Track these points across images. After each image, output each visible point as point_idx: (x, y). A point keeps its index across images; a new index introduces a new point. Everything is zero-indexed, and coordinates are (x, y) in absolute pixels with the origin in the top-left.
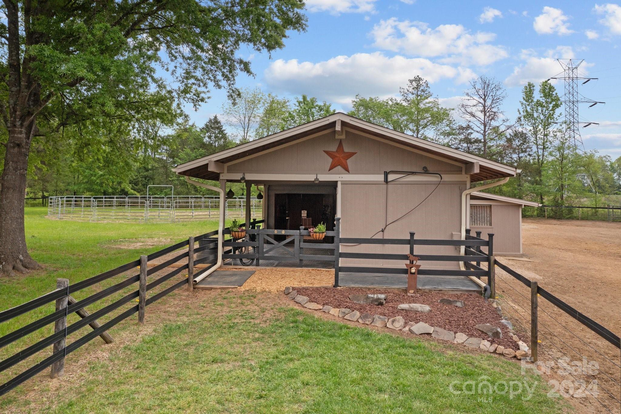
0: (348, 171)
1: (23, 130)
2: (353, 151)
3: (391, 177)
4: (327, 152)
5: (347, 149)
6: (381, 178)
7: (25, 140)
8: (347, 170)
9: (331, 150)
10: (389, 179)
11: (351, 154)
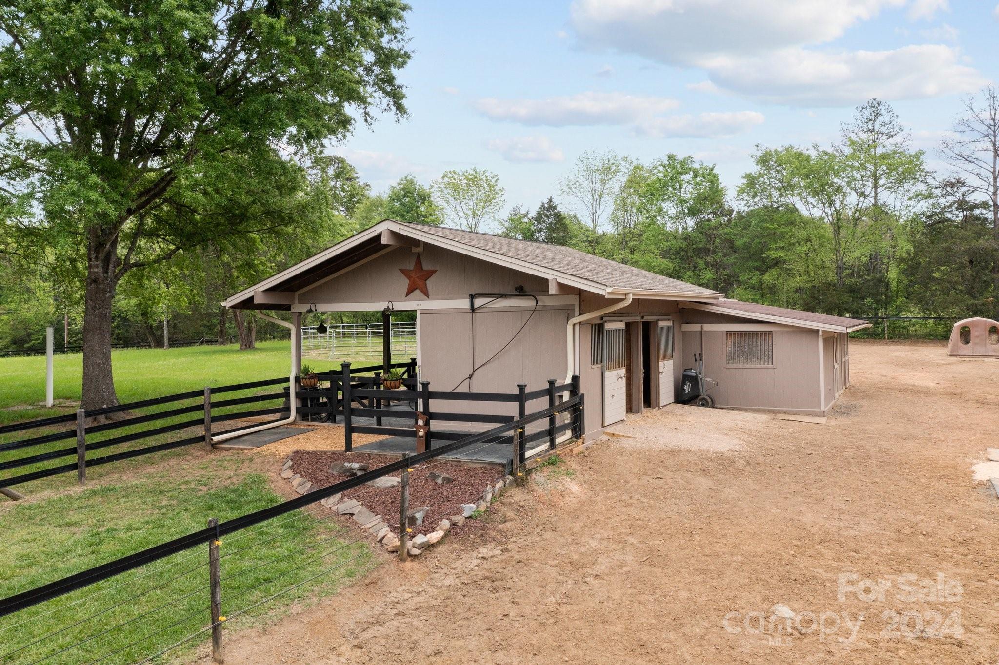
0: (428, 297)
1: (100, 263)
2: (433, 269)
3: (478, 302)
4: (403, 271)
5: (426, 266)
6: (465, 304)
7: (102, 275)
8: (426, 294)
9: (408, 268)
10: (476, 306)
11: (431, 273)
